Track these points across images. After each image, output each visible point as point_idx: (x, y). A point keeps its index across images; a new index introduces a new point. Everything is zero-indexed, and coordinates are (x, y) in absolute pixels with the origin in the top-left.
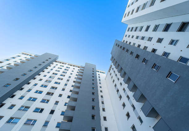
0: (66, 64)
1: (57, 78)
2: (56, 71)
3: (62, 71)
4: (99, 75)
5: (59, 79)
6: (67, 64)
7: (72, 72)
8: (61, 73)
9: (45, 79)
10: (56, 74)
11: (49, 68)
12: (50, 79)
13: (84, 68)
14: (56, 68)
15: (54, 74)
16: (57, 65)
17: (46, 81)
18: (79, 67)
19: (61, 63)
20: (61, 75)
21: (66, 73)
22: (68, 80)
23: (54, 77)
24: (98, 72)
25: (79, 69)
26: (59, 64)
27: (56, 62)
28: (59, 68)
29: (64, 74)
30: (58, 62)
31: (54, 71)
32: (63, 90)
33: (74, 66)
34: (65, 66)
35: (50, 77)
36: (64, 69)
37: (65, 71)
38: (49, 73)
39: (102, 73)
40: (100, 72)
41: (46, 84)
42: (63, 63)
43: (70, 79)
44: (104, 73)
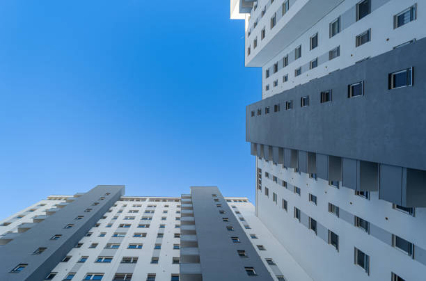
0: (144, 200)
1: (133, 235)
2: (126, 218)
3: (139, 216)
4: (234, 207)
5: (137, 235)
6: (147, 200)
7: (164, 215)
8: (138, 221)
9: (103, 242)
10: (128, 226)
11: (109, 216)
12: (116, 240)
13: (191, 198)
14: (125, 213)
15: (121, 226)
16: (125, 206)
17: (108, 246)
18: (177, 201)
19: (133, 200)
20: (141, 226)
21: (151, 219)
22: (160, 235)
23: (125, 234)
24: (230, 201)
25: (179, 204)
26: (130, 204)
27: (122, 200)
28: (131, 212)
29: (145, 222)
30: (127, 200)
31: (121, 220)
32: (155, 261)
33: (164, 200)
34: (145, 204)
35: (115, 235)
36: (144, 211)
37: (148, 215)
38: (110, 226)
39: (240, 201)
40: (235, 201)
41: (108, 253)
42: (138, 200)
43: (165, 231)
44: (245, 201)
